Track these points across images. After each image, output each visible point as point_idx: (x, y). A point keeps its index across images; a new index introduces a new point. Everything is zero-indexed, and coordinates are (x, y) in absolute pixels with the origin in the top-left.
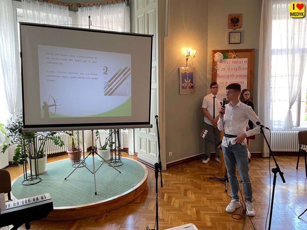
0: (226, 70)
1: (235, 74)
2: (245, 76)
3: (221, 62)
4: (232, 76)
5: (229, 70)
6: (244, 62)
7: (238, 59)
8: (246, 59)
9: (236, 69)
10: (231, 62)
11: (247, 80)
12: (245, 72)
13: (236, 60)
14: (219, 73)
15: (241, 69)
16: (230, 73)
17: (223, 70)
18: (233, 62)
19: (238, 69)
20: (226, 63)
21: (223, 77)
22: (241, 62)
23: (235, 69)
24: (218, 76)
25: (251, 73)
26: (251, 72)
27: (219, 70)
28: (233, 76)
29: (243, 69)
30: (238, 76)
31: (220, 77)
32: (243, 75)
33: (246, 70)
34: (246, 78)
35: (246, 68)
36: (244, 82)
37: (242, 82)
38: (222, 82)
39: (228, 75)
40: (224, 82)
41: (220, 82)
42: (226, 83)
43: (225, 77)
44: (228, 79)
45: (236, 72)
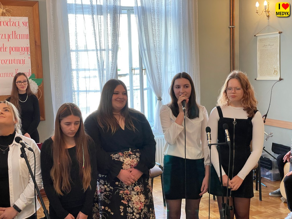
1: (8, 45)
2: (25, 49)
6: (21, 24)
8: (26, 19)
9: (9, 36)
11: (30, 56)
12: (26, 43)
13: (6, 19)
15: (18, 36)
18: (2, 23)
19: (11, 36)
22: (17, 24)
23: (7, 37)
25: (36, 44)
26: (36, 42)
28: (3, 49)
29: (22, 37)
32: (22, 48)
33: (27, 38)
34: (29, 52)
35: (26, 35)
36: (24, 60)
37: (21, 61)
45: (8, 41)
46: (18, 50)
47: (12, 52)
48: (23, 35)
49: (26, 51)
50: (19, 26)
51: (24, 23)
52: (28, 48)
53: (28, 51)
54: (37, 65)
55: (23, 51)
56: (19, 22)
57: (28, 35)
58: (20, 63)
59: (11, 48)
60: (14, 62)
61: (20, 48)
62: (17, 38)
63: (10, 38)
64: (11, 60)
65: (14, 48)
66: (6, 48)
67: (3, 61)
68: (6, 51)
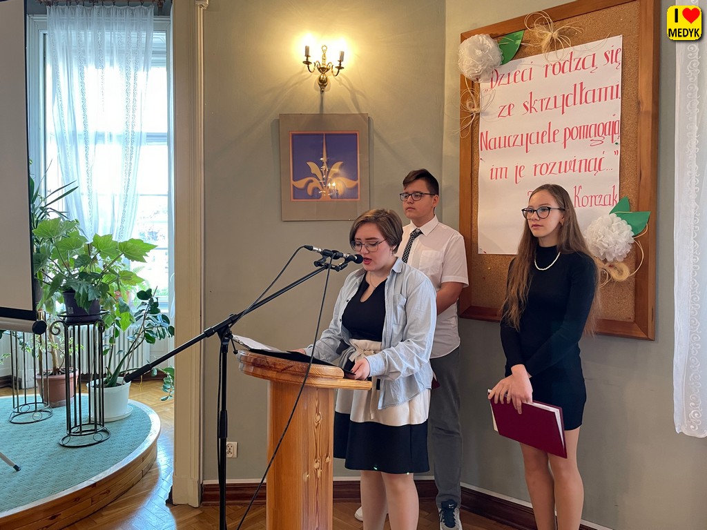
0: (519, 110)
1: (561, 123)
2: (606, 129)
4: (546, 138)
5: (528, 108)
6: (600, 60)
7: (571, 49)
8: (615, 43)
9: (565, 99)
10: (538, 72)
11: (618, 148)
12: (611, 110)
13: (562, 54)
14: (489, 127)
15: (590, 94)
16: (533, 124)
17: (505, 112)
18: (550, 68)
19: (571, 97)
20: (519, 77)
21: (502, 145)
22: (588, 63)
23: (559, 103)
24: (482, 143)
26: (639, 103)
27: (487, 114)
28: (548, 135)
29: (600, 95)
30: (571, 134)
31: (492, 145)
32: (597, 127)
33: (614, 96)
34: (617, 138)
35: (612, 87)
36: (601, 160)
37: (593, 162)
38: (502, 169)
39: (527, 134)
40: (507, 168)
41: (492, 170)
42: (518, 170)
43: (511, 144)
44: (527, 152)
45: (563, 113)
46: (587, 135)
47: (569, 141)
48: (603, 91)
49: (607, 133)
50: (593, 66)
51: (610, 56)
52: (615, 124)
53: (614, 132)
54: (638, 174)
55: (600, 135)
56: (594, 55)
57: (618, 86)
58: (587, 169)
59: (567, 130)
60: (572, 168)
61: (593, 127)
62: (586, 101)
63: (567, 105)
64: (566, 162)
65: (575, 129)
66: (557, 132)
67: (545, 166)
68: (554, 141)
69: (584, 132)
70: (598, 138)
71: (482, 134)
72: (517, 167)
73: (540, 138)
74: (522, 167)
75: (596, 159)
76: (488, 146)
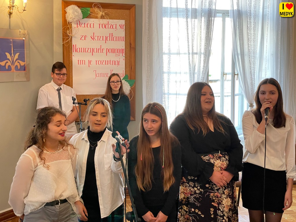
0: (89, 39)
1: (105, 46)
2: (119, 51)
3: (79, 23)
4: (100, 51)
5: (93, 38)
6: (118, 27)
7: (108, 20)
8: (123, 22)
9: (106, 38)
10: (96, 26)
11: (124, 58)
12: (121, 45)
13: (105, 21)
14: (76, 43)
15: (115, 38)
16: (95, 45)
17: (83, 38)
18: (101, 26)
19: (108, 38)
20: (89, 26)
21: (83, 51)
22: (114, 27)
23: (104, 39)
24: (74, 49)
25: (130, 46)
26: (130, 44)
27: (75, 37)
30: (109, 51)
31: (78, 51)
32: (117, 50)
33: (123, 40)
34: (124, 54)
35: (122, 37)
36: (119, 61)
37: (116, 62)
38: (83, 61)
39: (93, 49)
40: (85, 61)
41: (78, 60)
42: (90, 62)
43: (86, 51)
44: (92, 55)
45: (106, 43)
46: (114, 52)
47: (108, 53)
48: (119, 38)
49: (121, 52)
50: (116, 28)
51: (121, 26)
52: (123, 50)
53: (123, 52)
54: (131, 67)
56: (116, 24)
57: (124, 37)
58: (115, 64)
59: (107, 49)
60: (110, 63)
61: (116, 50)
62: (114, 40)
63: (107, 40)
64: (107, 61)
65: (110, 49)
66: (103, 49)
67: (100, 62)
68: (103, 52)
69: (113, 51)
70: (118, 54)
71: (73, 45)
72: (89, 60)
73: (98, 51)
74: (91, 61)
75: (117, 61)
76: (76, 51)
